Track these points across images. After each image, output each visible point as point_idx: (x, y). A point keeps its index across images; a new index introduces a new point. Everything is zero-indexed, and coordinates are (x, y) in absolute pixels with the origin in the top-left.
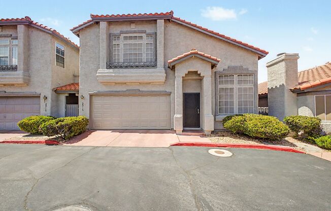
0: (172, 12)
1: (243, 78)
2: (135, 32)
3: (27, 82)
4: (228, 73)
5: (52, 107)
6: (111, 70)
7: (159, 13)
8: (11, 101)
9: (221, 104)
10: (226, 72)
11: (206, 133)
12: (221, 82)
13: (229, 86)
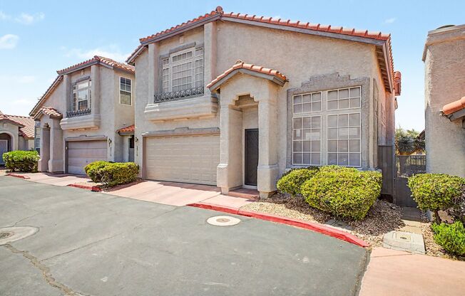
0: (219, 9)
1: (339, 96)
2: (184, 48)
3: (98, 125)
4: (309, 89)
5: (115, 152)
6: (157, 105)
7: (203, 15)
8: (92, 145)
9: (298, 148)
10: (305, 89)
11: (261, 195)
12: (298, 108)
13: (311, 113)
